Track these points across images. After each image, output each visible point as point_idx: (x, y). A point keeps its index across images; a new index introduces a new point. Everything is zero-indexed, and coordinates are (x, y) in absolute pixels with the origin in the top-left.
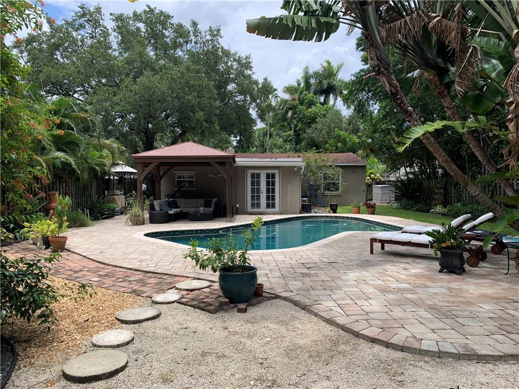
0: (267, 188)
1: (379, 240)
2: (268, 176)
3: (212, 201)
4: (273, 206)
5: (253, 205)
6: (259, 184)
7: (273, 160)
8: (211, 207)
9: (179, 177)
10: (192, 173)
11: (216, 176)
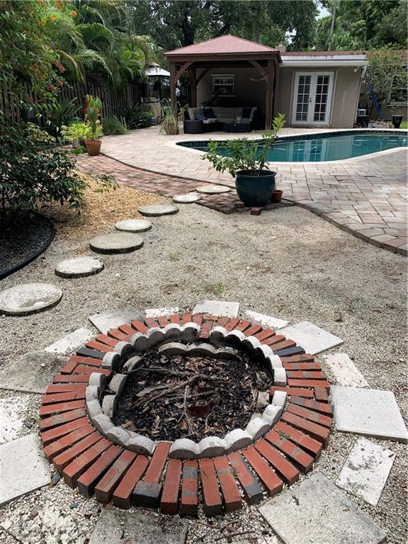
0: (317, 96)
2: (320, 80)
3: (251, 110)
4: (322, 119)
5: (298, 118)
7: (329, 58)
8: (249, 117)
9: (217, 81)
10: (231, 77)
11: (258, 80)
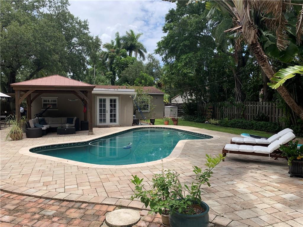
0: (111, 109)
1: (230, 151)
2: (111, 101)
3: (73, 119)
4: (115, 121)
5: (101, 120)
6: (105, 106)
7: (116, 90)
8: (72, 124)
9: (45, 101)
10: (55, 98)
11: (74, 101)
